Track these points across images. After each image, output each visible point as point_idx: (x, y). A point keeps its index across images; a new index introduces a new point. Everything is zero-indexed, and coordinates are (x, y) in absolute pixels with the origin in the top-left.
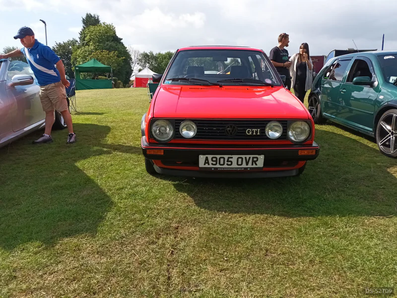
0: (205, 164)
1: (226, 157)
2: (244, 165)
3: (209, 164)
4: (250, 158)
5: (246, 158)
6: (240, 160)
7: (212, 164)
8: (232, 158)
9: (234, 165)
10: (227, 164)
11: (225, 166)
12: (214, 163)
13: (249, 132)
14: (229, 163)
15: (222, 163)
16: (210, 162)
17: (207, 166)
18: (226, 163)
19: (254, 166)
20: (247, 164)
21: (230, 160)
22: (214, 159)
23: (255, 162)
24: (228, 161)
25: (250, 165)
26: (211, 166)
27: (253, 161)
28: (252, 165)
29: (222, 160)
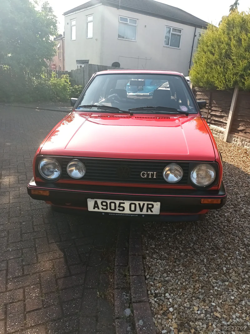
0: (94, 208)
1: (117, 202)
2: (138, 212)
3: (99, 209)
4: (144, 204)
5: (139, 204)
6: (133, 206)
7: (102, 208)
8: (124, 203)
9: (127, 211)
10: (119, 210)
11: (117, 211)
12: (105, 207)
13: (144, 175)
14: (121, 209)
15: (113, 208)
16: (100, 206)
17: (96, 210)
18: (117, 208)
19: (149, 213)
20: (141, 210)
21: (122, 205)
22: (104, 204)
23: (150, 209)
24: (119, 206)
25: (144, 212)
26: (101, 210)
27: (148, 208)
28: (147, 211)
29: (113, 205)
